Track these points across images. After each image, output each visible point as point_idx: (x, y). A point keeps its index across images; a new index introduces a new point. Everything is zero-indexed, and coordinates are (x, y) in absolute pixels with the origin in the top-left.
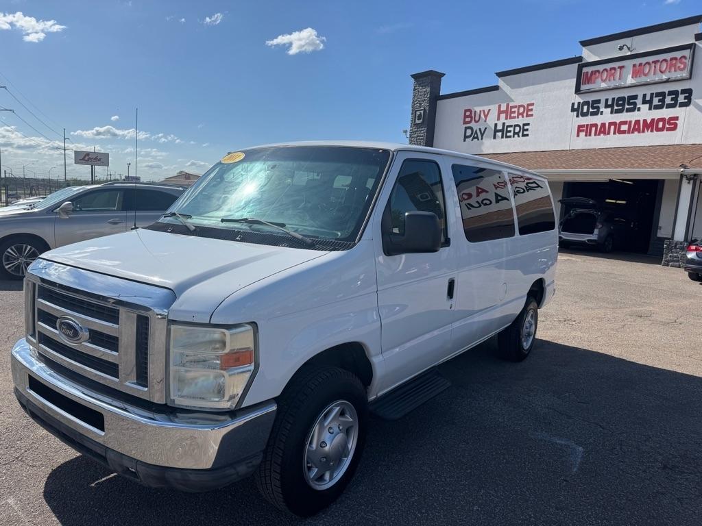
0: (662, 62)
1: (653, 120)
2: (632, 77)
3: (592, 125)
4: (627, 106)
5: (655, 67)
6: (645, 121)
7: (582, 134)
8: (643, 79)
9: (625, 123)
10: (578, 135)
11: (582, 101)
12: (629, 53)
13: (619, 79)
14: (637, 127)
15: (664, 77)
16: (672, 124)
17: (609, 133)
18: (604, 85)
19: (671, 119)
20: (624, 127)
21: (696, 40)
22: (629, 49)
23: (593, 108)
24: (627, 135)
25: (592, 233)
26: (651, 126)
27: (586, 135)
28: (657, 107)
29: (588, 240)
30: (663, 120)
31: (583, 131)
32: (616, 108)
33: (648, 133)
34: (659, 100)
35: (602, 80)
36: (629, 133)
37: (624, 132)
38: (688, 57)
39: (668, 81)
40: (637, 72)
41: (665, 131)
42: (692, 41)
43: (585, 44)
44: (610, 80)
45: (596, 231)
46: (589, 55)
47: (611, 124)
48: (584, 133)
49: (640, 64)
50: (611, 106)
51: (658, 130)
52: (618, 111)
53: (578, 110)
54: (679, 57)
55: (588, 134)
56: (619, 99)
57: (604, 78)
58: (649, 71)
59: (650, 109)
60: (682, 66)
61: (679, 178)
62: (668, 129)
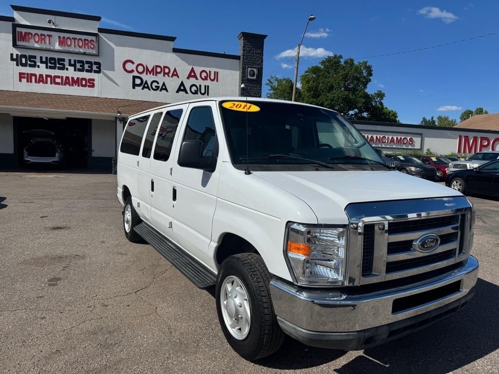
0: (79, 40)
1: (78, 78)
2: (59, 45)
3: (32, 75)
4: (58, 65)
5: (75, 42)
6: (73, 78)
7: (24, 80)
8: (66, 48)
9: (58, 77)
10: (20, 81)
11: (20, 54)
12: (54, 27)
13: (49, 44)
14: (67, 81)
15: (82, 51)
16: (91, 83)
17: (47, 83)
18: (36, 45)
19: (90, 80)
20: (58, 80)
21: (99, 32)
22: (53, 23)
23: (31, 61)
24: (61, 86)
25: (54, 156)
26: (77, 82)
27: (28, 81)
28: (79, 70)
29: (52, 162)
30: (85, 79)
31: (24, 78)
32: (49, 65)
33: (75, 87)
34: (80, 65)
35: (35, 41)
36: (62, 85)
37: (58, 84)
38: (95, 41)
39: (84, 54)
40: (62, 42)
41: (87, 87)
42: (96, 32)
43: (16, 8)
44: (41, 43)
45: (57, 155)
46: (20, 18)
47: (47, 76)
48: (25, 80)
49: (64, 38)
50: (46, 63)
51: (83, 86)
52: (51, 68)
53: (17, 60)
54: (90, 40)
55: (29, 80)
56: (51, 59)
57: (37, 40)
58: (71, 43)
59: (75, 70)
60: (92, 47)
61: (114, 119)
62: (89, 86)
